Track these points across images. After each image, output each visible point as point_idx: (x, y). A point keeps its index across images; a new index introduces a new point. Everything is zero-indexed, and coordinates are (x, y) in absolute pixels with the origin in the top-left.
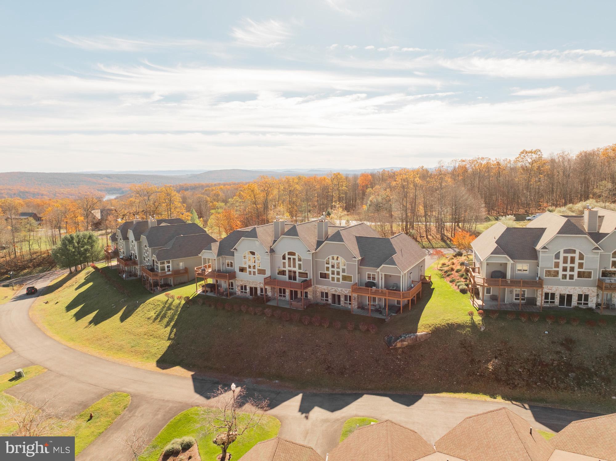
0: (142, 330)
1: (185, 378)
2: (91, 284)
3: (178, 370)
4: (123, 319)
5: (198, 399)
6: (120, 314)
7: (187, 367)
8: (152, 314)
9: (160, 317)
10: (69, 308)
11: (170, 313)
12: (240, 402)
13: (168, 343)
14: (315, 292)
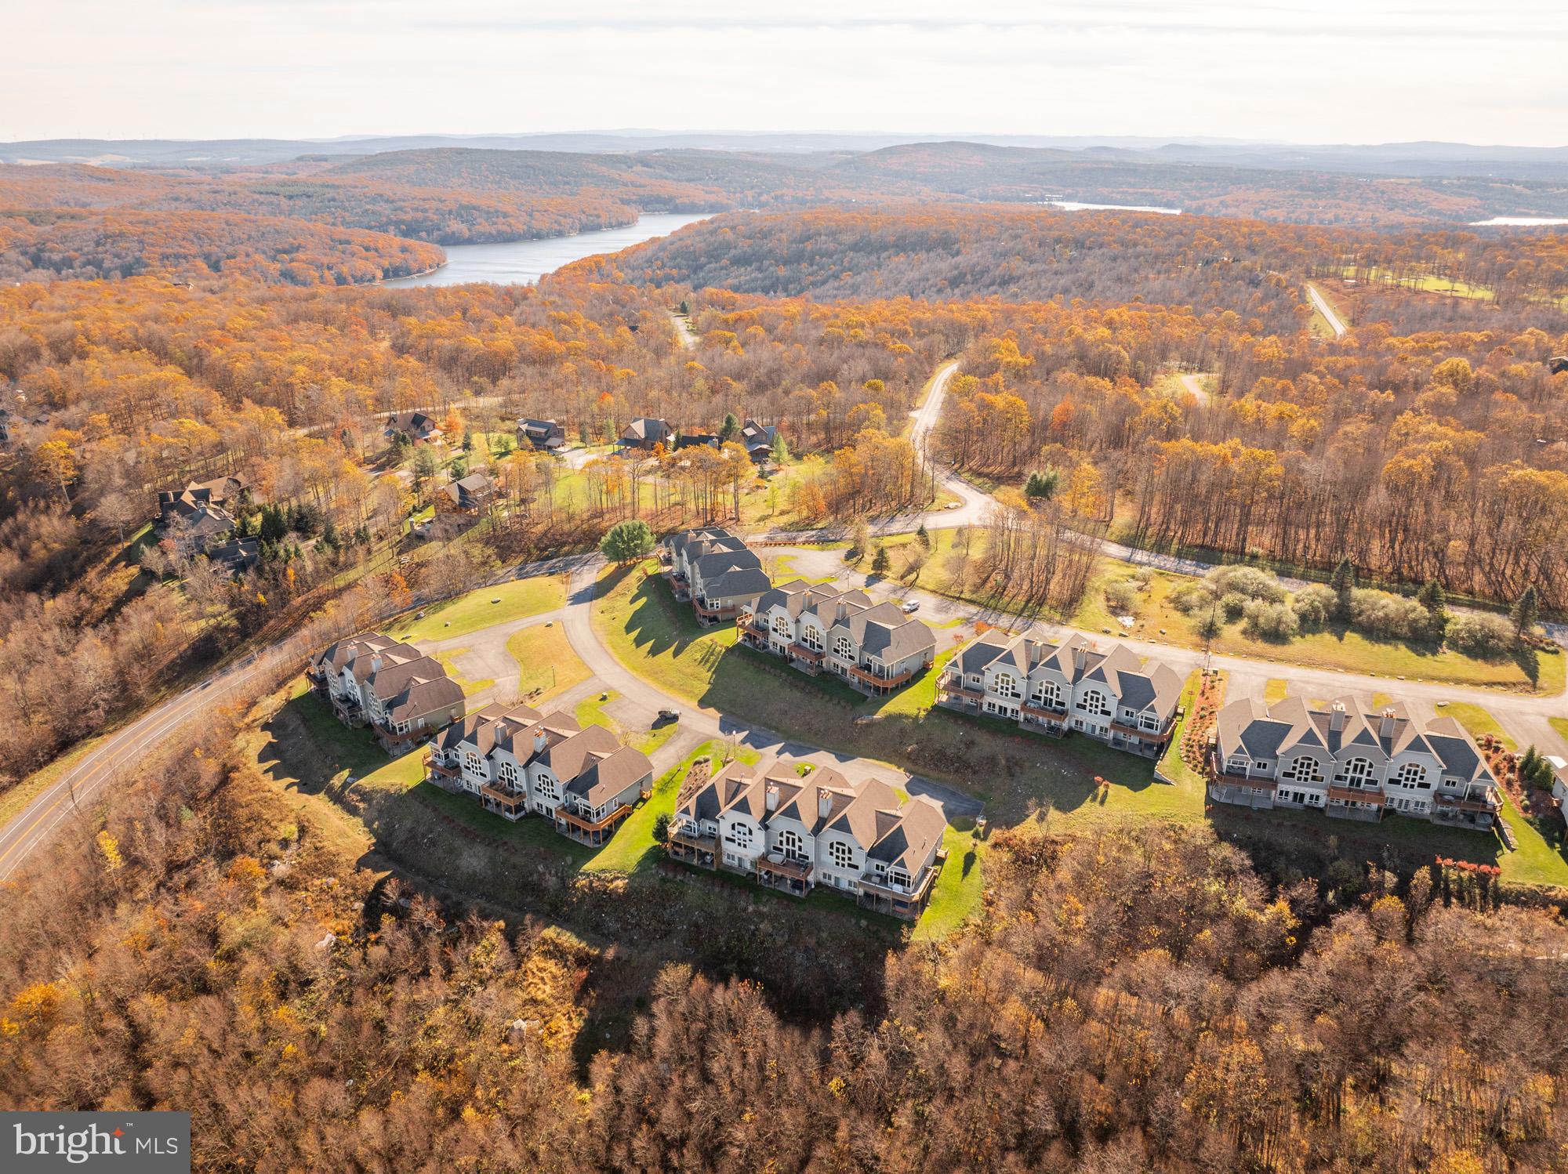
0: (688, 670)
1: (714, 718)
2: (644, 600)
3: (712, 711)
4: (676, 654)
5: (720, 734)
6: (672, 649)
7: (719, 709)
8: (698, 656)
9: (704, 660)
10: (629, 628)
11: (712, 658)
12: (743, 742)
13: (708, 687)
14: (828, 662)
